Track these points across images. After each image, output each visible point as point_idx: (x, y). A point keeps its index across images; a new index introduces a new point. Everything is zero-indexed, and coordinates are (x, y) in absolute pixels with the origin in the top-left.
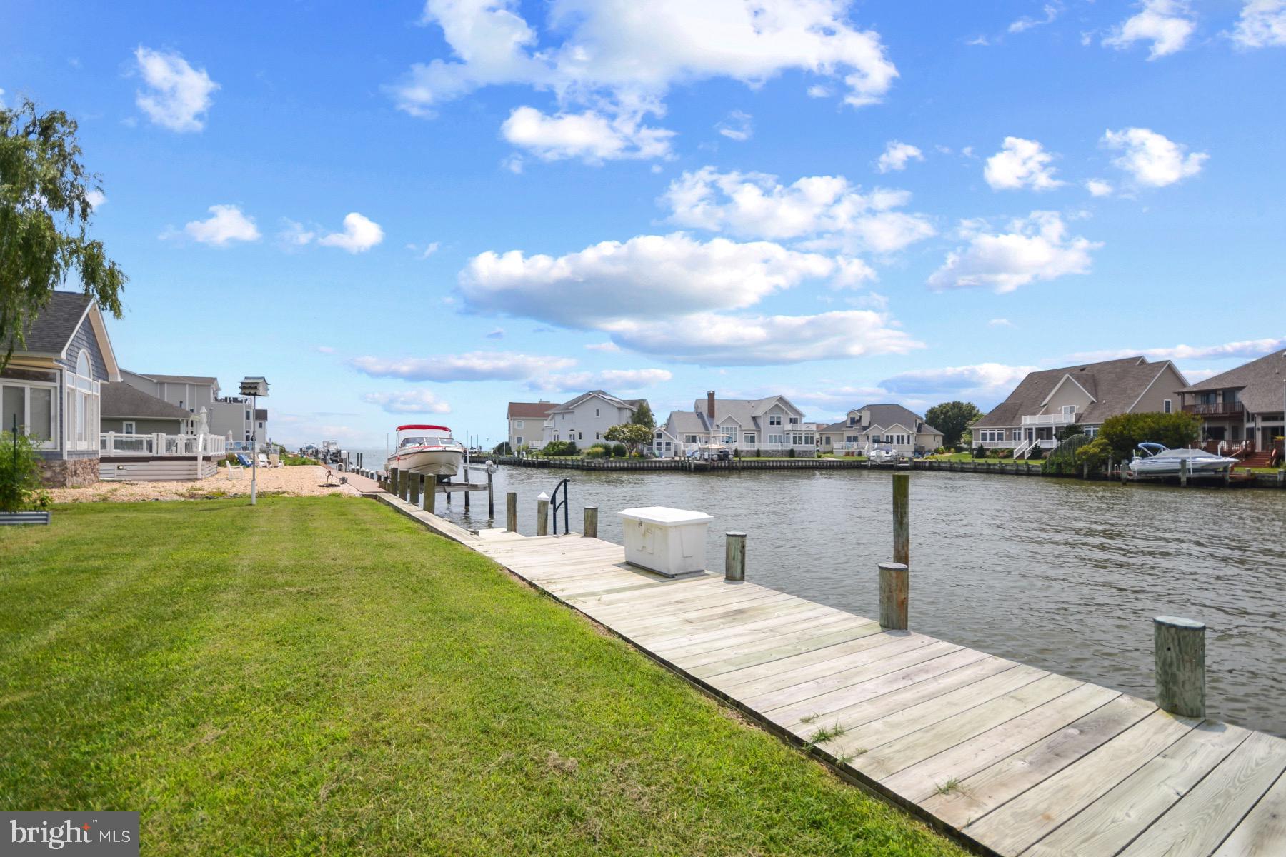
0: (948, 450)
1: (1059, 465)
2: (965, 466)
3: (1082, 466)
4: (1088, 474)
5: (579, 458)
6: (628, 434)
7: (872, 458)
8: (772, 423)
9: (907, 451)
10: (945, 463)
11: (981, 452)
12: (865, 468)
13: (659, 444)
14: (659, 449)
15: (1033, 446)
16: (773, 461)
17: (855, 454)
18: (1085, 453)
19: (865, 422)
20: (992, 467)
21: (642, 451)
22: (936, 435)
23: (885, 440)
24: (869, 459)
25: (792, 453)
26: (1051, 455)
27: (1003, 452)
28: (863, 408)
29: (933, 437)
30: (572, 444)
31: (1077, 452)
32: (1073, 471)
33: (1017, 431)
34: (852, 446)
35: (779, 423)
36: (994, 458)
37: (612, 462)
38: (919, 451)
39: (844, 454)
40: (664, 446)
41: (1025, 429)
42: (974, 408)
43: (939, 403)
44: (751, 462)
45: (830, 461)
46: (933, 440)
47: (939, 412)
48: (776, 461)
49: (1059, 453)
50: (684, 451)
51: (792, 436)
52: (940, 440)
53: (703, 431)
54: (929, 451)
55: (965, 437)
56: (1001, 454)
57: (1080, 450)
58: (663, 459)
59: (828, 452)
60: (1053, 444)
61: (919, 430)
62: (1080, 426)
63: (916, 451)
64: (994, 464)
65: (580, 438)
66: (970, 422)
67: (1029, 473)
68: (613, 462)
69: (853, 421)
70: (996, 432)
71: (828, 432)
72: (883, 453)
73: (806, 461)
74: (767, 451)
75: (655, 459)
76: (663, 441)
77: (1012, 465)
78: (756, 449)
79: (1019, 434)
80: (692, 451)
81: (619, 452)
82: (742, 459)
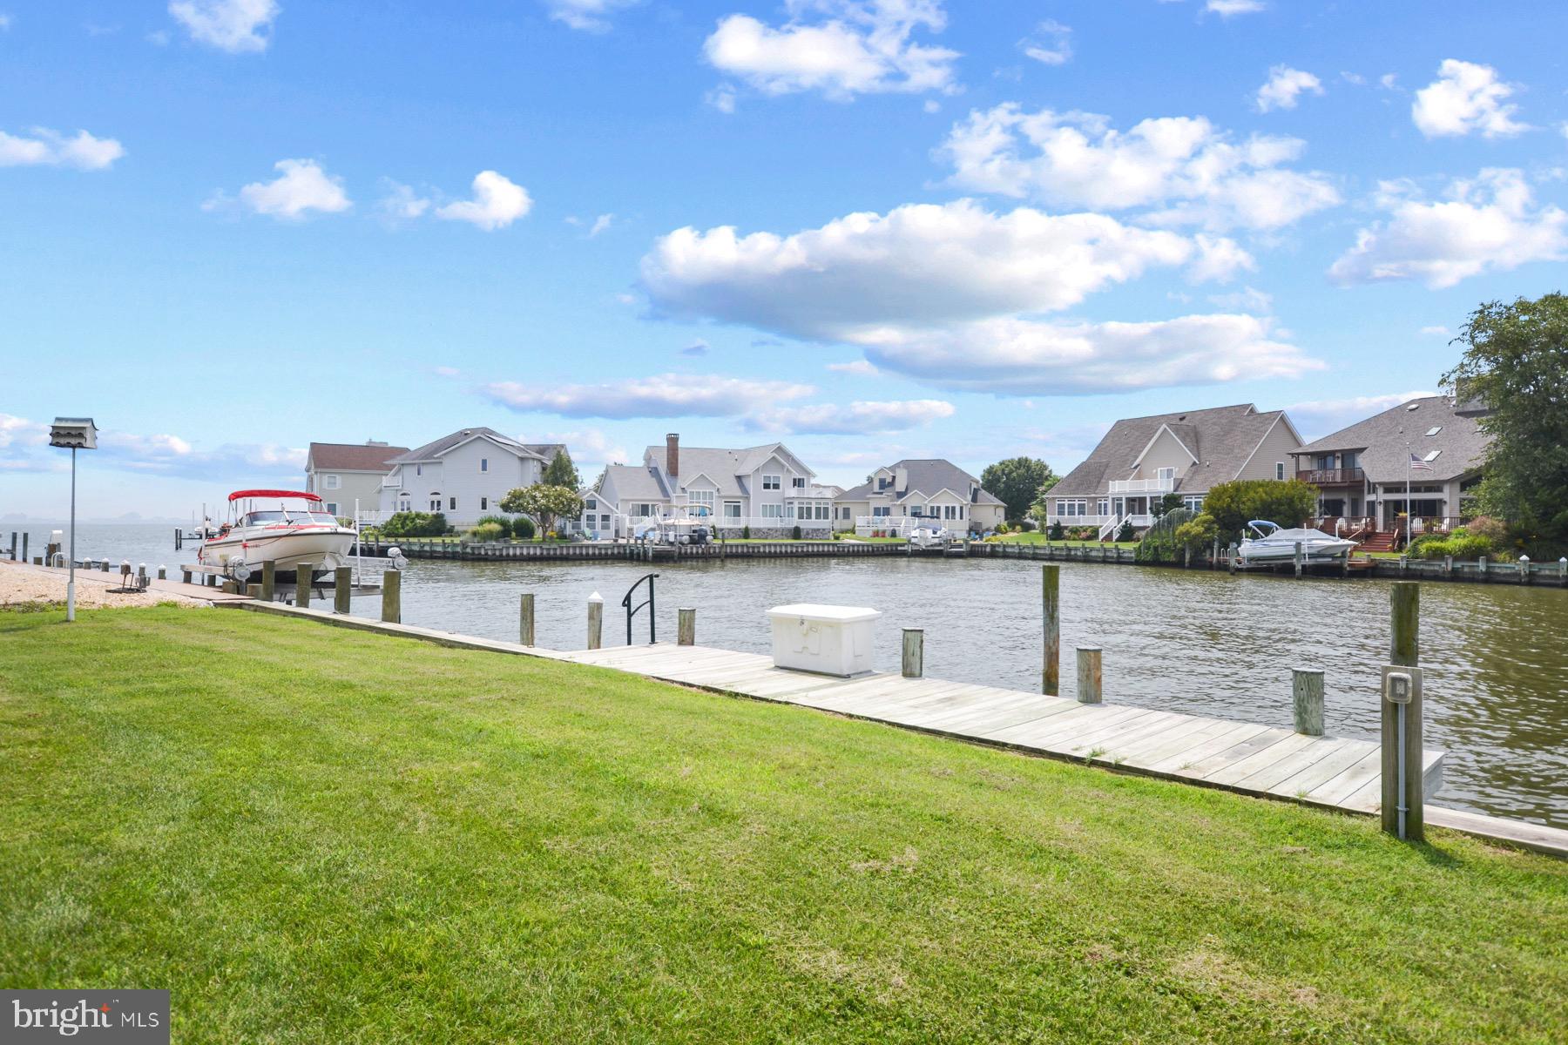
0: (1012, 526)
1: (1156, 549)
2: (1038, 551)
3: (1183, 550)
4: (1191, 562)
5: (457, 540)
6: (541, 501)
7: (913, 540)
8: (767, 486)
9: (955, 530)
10: (1013, 547)
11: (1057, 532)
12: (903, 554)
13: (590, 518)
14: (592, 527)
15: (1123, 523)
16: (770, 545)
17: (887, 534)
18: (1187, 533)
19: (900, 486)
20: (1073, 553)
21: (562, 529)
22: (997, 507)
23: (929, 514)
24: (909, 541)
25: (796, 533)
26: (1147, 535)
27: (1084, 531)
28: (897, 466)
29: (993, 508)
30: (439, 518)
31: (1177, 533)
32: (1172, 558)
33: (1103, 502)
34: (882, 522)
35: (776, 486)
36: (1074, 539)
37: (514, 548)
38: (975, 530)
39: (871, 533)
40: (598, 522)
41: (1113, 499)
42: (1045, 467)
43: (1000, 460)
44: (737, 546)
45: (853, 546)
46: (992, 513)
47: (999, 473)
48: (775, 545)
49: (1156, 533)
50: (631, 530)
51: (796, 506)
52: (1001, 512)
53: (661, 498)
54: (988, 530)
55: (1035, 509)
56: (1083, 535)
57: (1180, 529)
58: (599, 541)
59: (847, 531)
60: (1148, 520)
61: (974, 499)
62: (1179, 496)
63: (971, 530)
64: (1076, 549)
65: (453, 507)
66: (1041, 488)
67: (1120, 561)
68: (516, 546)
69: (884, 485)
70: (1077, 503)
71: (844, 503)
72: (929, 533)
73: (818, 545)
74: (759, 530)
75: (586, 542)
76: (598, 513)
77: (1098, 550)
78: (743, 526)
79: (1105, 505)
80: (646, 530)
81: (524, 530)
82: (726, 542)
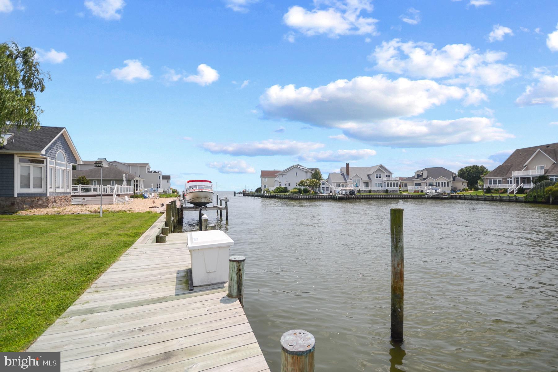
0: (470, 189)
1: (535, 197)
2: (479, 197)
3: (549, 197)
4: (552, 202)
5: (288, 194)
6: (309, 183)
7: (427, 194)
8: (377, 177)
9: (447, 190)
10: (468, 196)
11: (489, 190)
12: (424, 198)
13: (323, 188)
14: (323, 190)
15: (519, 187)
16: (377, 195)
17: (419, 192)
18: (551, 190)
19: (425, 176)
20: (495, 198)
21: (316, 191)
22: (464, 182)
23: (435, 185)
24: (426, 194)
25: (387, 191)
26: (530, 192)
27: (501, 190)
28: (424, 170)
29: (461, 183)
30: (286, 188)
31: (545, 190)
32: (543, 200)
33: (510, 179)
34: (418, 188)
35: (380, 177)
36: (496, 193)
37: (302, 196)
38: (454, 190)
39: (414, 191)
40: (325, 189)
41: (514, 178)
42: (485, 168)
43: (465, 166)
44: (366, 195)
45: (406, 195)
46: (462, 184)
47: (465, 171)
48: (379, 195)
49: (534, 191)
50: (335, 191)
51: (386, 183)
52: (466, 184)
53: (344, 181)
54: (460, 190)
55: (480, 183)
56: (500, 191)
57: (547, 189)
58: (325, 194)
59: (406, 191)
60: (532, 185)
61: (454, 180)
62: (547, 176)
63: (452, 190)
64: (496, 196)
65: (289, 185)
66: (482, 176)
67: (517, 201)
69: (419, 176)
70: (497, 180)
71: (404, 182)
72: (434, 191)
73: (393, 195)
74: (374, 191)
75: (321, 194)
76: (325, 186)
77: (506, 197)
78: (369, 189)
79: (511, 181)
80: (338, 191)
81: (306, 191)
82: (361, 194)
